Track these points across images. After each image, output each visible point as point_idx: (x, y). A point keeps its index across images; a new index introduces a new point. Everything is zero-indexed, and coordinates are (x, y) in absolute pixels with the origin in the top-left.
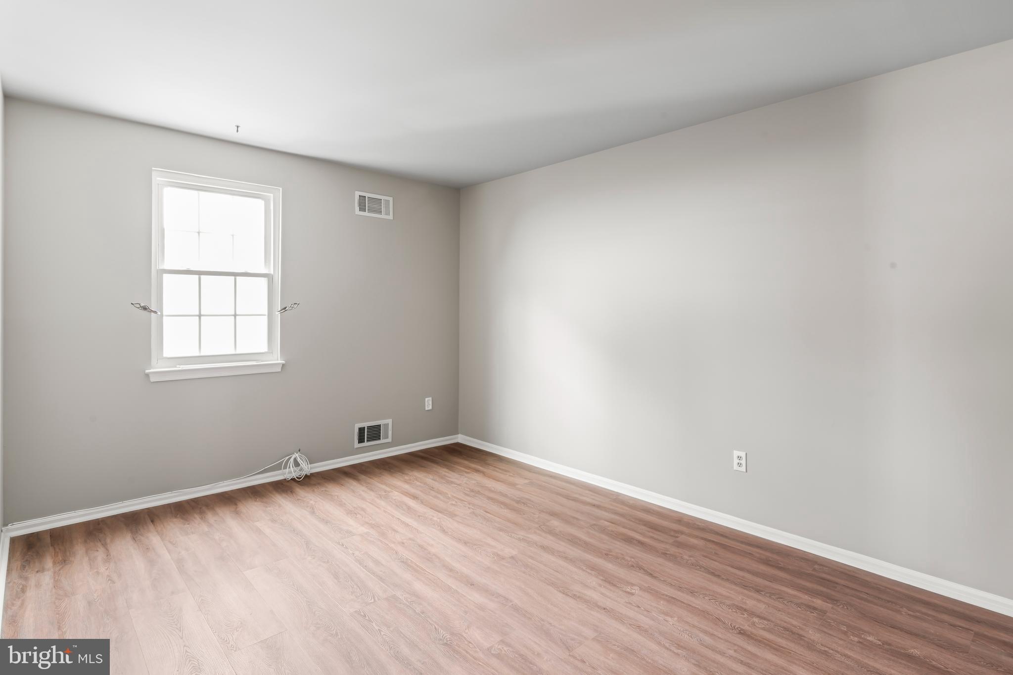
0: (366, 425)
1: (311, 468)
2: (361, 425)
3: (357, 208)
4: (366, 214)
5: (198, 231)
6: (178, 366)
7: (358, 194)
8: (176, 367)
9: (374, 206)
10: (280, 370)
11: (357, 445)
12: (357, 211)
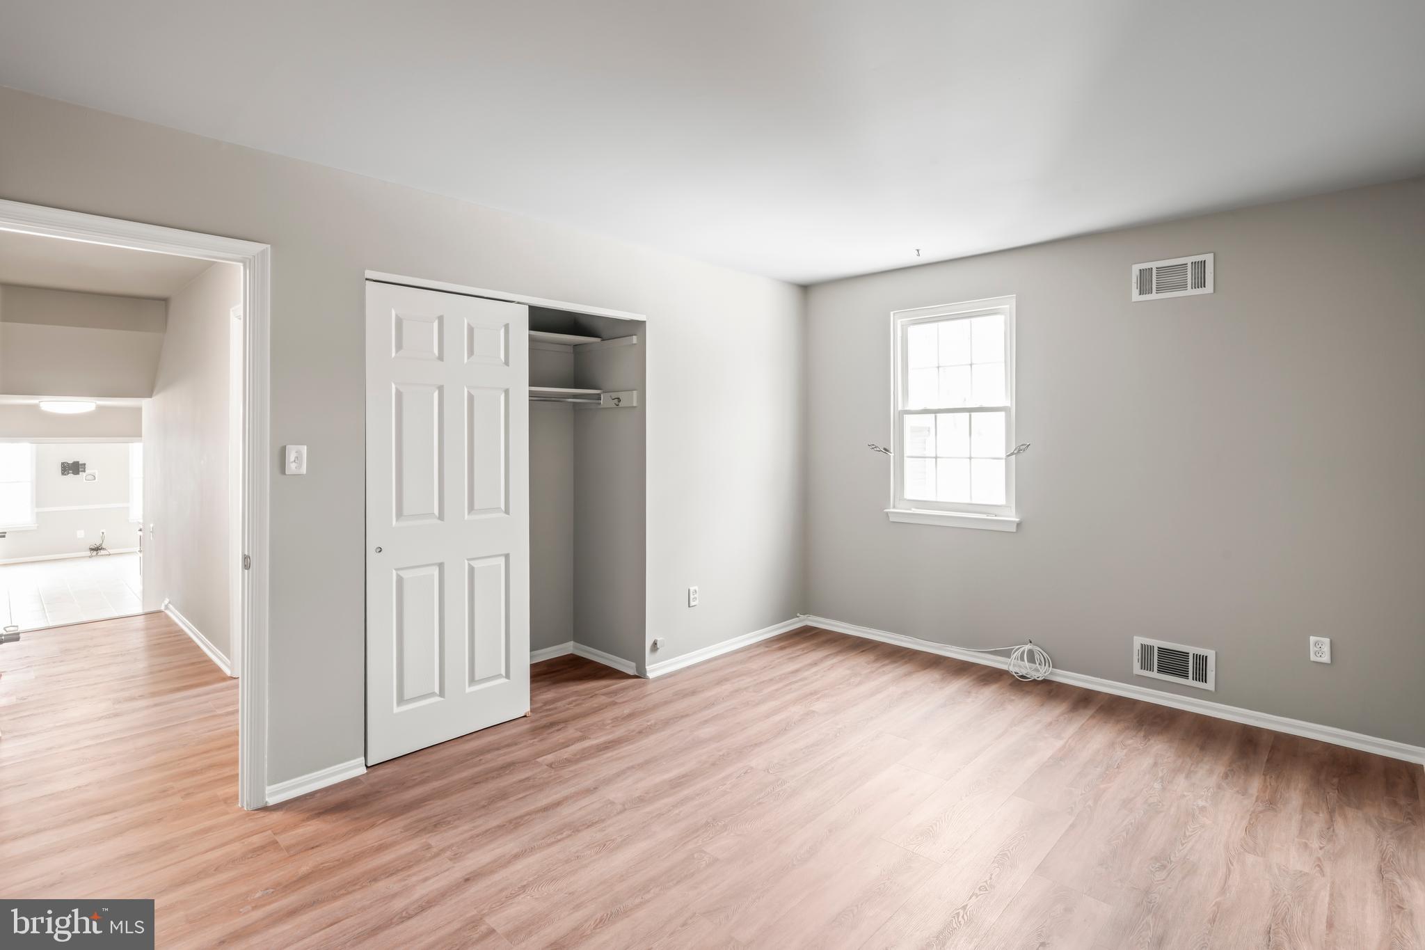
0: (1157, 643)
1: (1051, 673)
2: (1149, 641)
3: (1135, 291)
4: (1154, 296)
5: (937, 365)
6: (913, 509)
7: (1136, 269)
8: (910, 509)
9: (1169, 278)
10: (1015, 531)
11: (1137, 669)
12: (1136, 296)
